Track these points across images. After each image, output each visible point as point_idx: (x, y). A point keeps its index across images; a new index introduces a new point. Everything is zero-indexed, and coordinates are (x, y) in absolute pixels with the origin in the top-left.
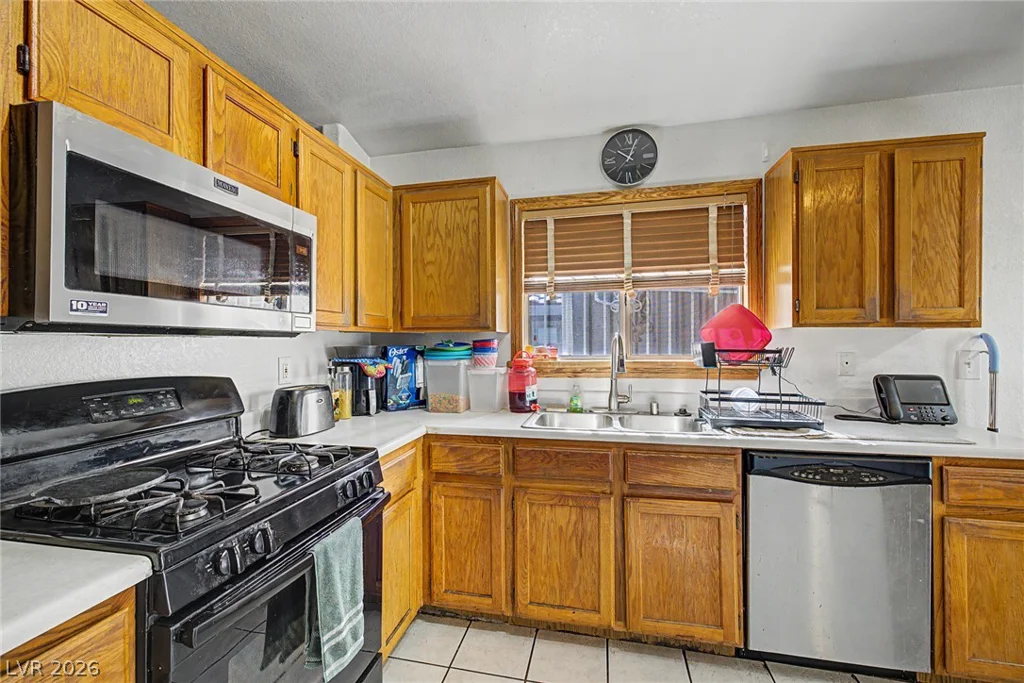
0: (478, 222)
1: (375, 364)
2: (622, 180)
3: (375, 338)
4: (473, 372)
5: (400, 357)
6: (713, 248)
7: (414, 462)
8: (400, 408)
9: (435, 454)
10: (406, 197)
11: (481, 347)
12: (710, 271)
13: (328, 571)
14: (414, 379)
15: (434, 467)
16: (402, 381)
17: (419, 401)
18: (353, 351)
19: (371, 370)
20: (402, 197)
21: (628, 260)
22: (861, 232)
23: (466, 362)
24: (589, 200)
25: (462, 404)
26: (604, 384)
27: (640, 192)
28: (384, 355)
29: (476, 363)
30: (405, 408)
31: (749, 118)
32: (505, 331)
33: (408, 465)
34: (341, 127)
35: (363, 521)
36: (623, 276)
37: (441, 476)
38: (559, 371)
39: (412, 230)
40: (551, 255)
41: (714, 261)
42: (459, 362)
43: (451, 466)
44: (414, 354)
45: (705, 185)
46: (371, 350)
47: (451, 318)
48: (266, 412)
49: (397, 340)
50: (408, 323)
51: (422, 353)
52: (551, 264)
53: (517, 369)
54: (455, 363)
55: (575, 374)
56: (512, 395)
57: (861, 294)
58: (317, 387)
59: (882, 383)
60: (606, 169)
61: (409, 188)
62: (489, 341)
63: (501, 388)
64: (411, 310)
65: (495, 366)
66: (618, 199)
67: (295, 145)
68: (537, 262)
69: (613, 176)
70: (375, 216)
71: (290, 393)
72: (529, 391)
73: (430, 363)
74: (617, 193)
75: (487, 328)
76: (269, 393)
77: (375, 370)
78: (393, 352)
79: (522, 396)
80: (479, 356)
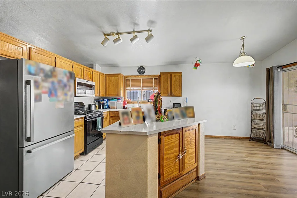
0: (118, 80)
1: (102, 101)
2: (140, 74)
3: (102, 97)
4: (117, 103)
5: (106, 100)
6: (154, 85)
7: (108, 115)
8: (105, 108)
9: (111, 114)
10: (107, 76)
11: (119, 99)
12: (153, 88)
13: (98, 121)
14: (108, 104)
15: (111, 116)
16: (106, 104)
17: (109, 107)
18: (98, 99)
19: (101, 102)
20: (106, 76)
21: (142, 86)
22: (168, 84)
23: (116, 101)
24: (136, 76)
25: (115, 108)
26: (137, 105)
27: (143, 76)
28: (103, 100)
29: (118, 101)
30: (107, 108)
31: (158, 66)
32: (123, 96)
33: (107, 115)
34: (97, 64)
35: (102, 118)
36: (141, 88)
37: (112, 117)
38: (131, 103)
39: (108, 81)
40: (130, 85)
41: (153, 86)
42: (115, 101)
43: (113, 115)
44: (108, 100)
45: (152, 75)
46: (101, 99)
47: (114, 94)
48: (87, 108)
49: (105, 98)
50: (107, 95)
51: (109, 100)
52: (130, 86)
53: (124, 102)
54: (114, 101)
55: (134, 103)
56: (123, 106)
57: (168, 92)
58: (94, 104)
59: (174, 104)
60: (138, 72)
61: (107, 74)
62: (120, 98)
63: (122, 105)
64: (107, 93)
65: (121, 102)
66: (140, 76)
67: (92, 73)
68: (128, 86)
69: (139, 73)
70: (102, 79)
71: (90, 105)
72: (126, 105)
73: (110, 101)
74: (139, 76)
75: (119, 96)
76: (87, 105)
77: (102, 102)
78: (105, 100)
79: (125, 106)
80: (118, 100)
